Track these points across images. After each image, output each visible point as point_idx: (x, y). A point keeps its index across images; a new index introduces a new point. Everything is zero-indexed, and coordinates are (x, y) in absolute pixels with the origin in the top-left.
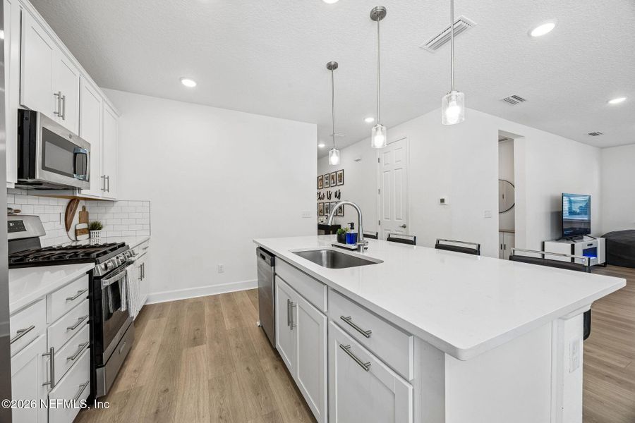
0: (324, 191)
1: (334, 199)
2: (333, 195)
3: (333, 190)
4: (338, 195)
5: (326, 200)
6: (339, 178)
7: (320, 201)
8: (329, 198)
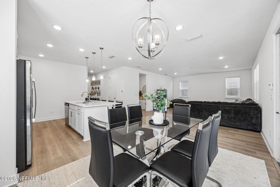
0: (94, 87)
1: (97, 90)
2: (97, 88)
3: (97, 86)
4: (99, 88)
5: (95, 90)
6: (98, 82)
7: (93, 90)
8: (96, 89)
